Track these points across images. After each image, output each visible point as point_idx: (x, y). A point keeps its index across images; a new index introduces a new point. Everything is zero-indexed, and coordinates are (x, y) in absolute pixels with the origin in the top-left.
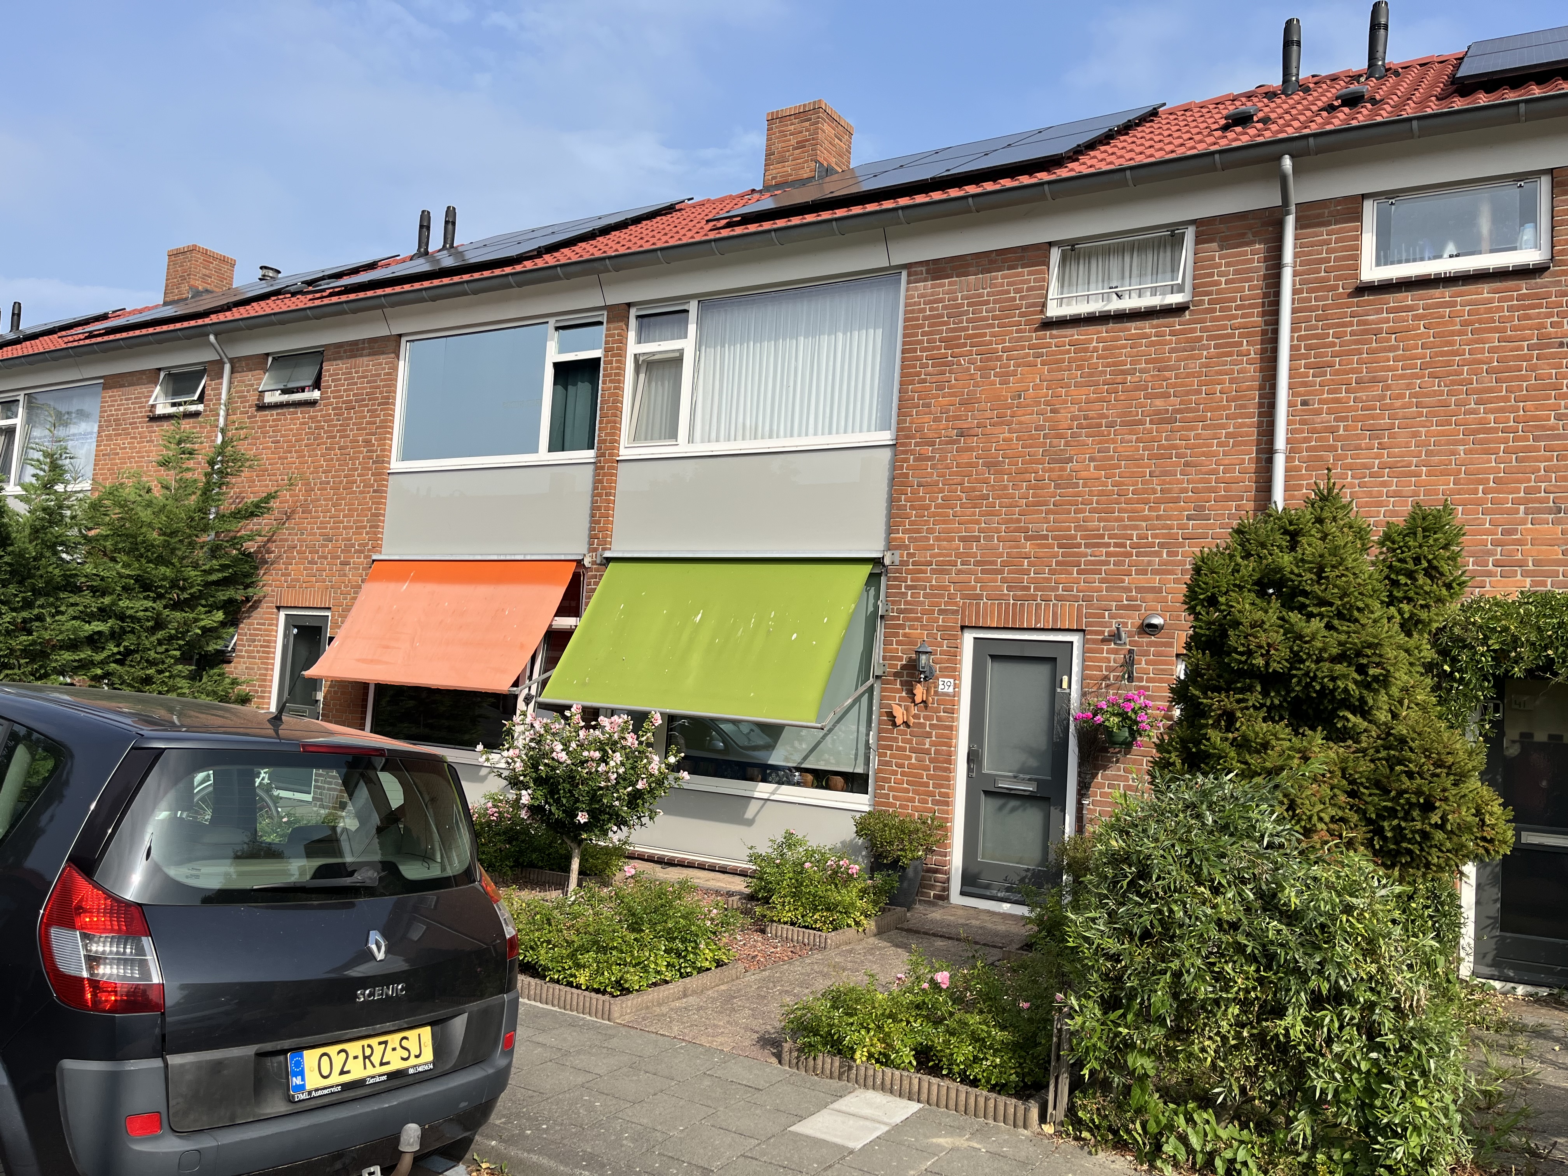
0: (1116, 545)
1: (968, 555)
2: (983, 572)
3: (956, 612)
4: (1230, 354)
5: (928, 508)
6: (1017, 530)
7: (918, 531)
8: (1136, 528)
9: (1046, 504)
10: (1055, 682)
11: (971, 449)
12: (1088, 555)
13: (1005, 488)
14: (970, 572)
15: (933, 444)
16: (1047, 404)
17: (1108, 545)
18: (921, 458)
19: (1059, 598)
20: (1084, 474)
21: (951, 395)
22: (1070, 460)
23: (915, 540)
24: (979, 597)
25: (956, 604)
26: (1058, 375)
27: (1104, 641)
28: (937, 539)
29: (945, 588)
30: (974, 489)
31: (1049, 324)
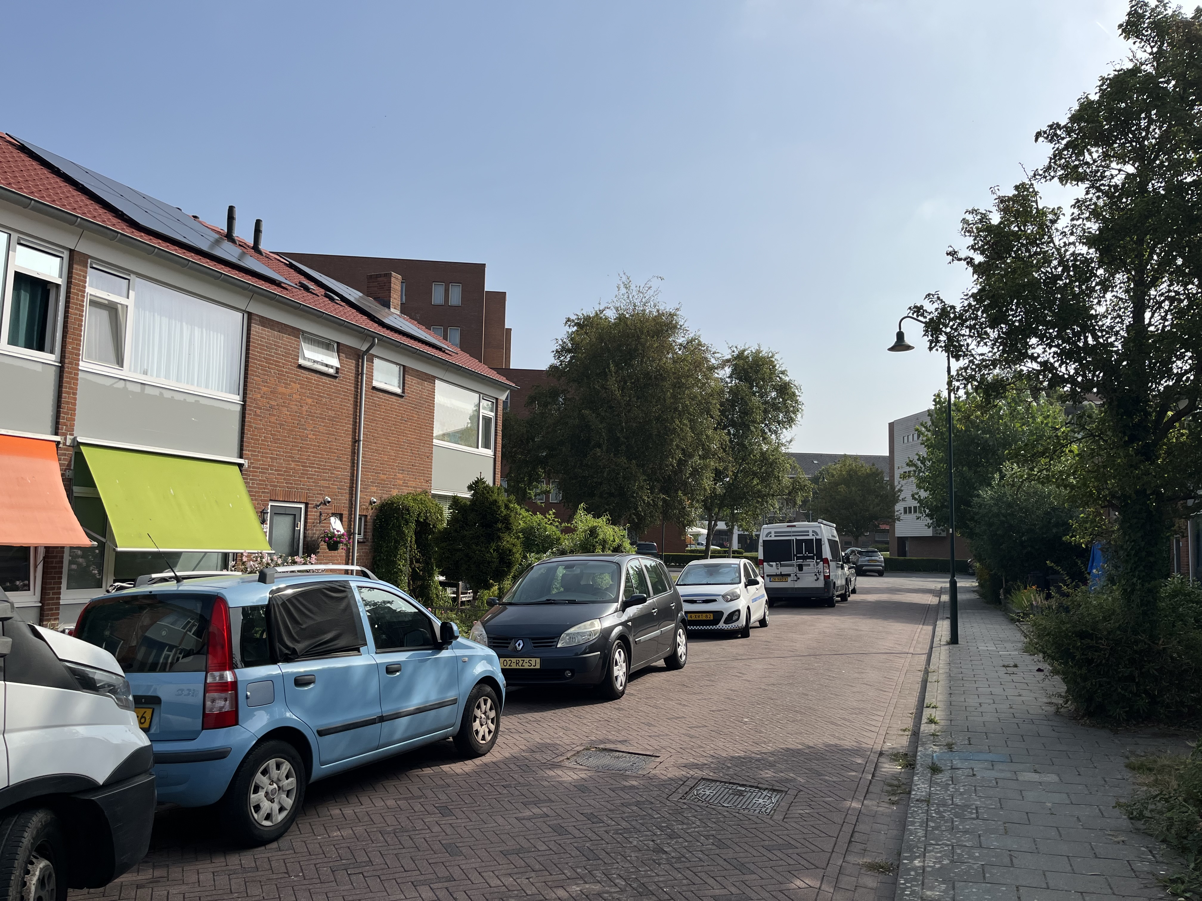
0: (318, 468)
1: (273, 466)
2: (278, 474)
3: (268, 493)
4: (346, 399)
5: (258, 440)
6: (289, 457)
7: (255, 451)
8: (322, 461)
9: (297, 446)
10: (295, 525)
11: (274, 415)
12: (311, 471)
13: (285, 437)
14: (273, 474)
15: (260, 409)
16: (299, 402)
17: (315, 467)
18: (256, 415)
19: (302, 489)
20: (309, 436)
21: (268, 387)
22: (306, 429)
23: (254, 455)
24: (276, 486)
25: (268, 489)
26: (304, 391)
27: (314, 507)
28: (262, 457)
29: (264, 481)
30: (275, 435)
31: (300, 367)
